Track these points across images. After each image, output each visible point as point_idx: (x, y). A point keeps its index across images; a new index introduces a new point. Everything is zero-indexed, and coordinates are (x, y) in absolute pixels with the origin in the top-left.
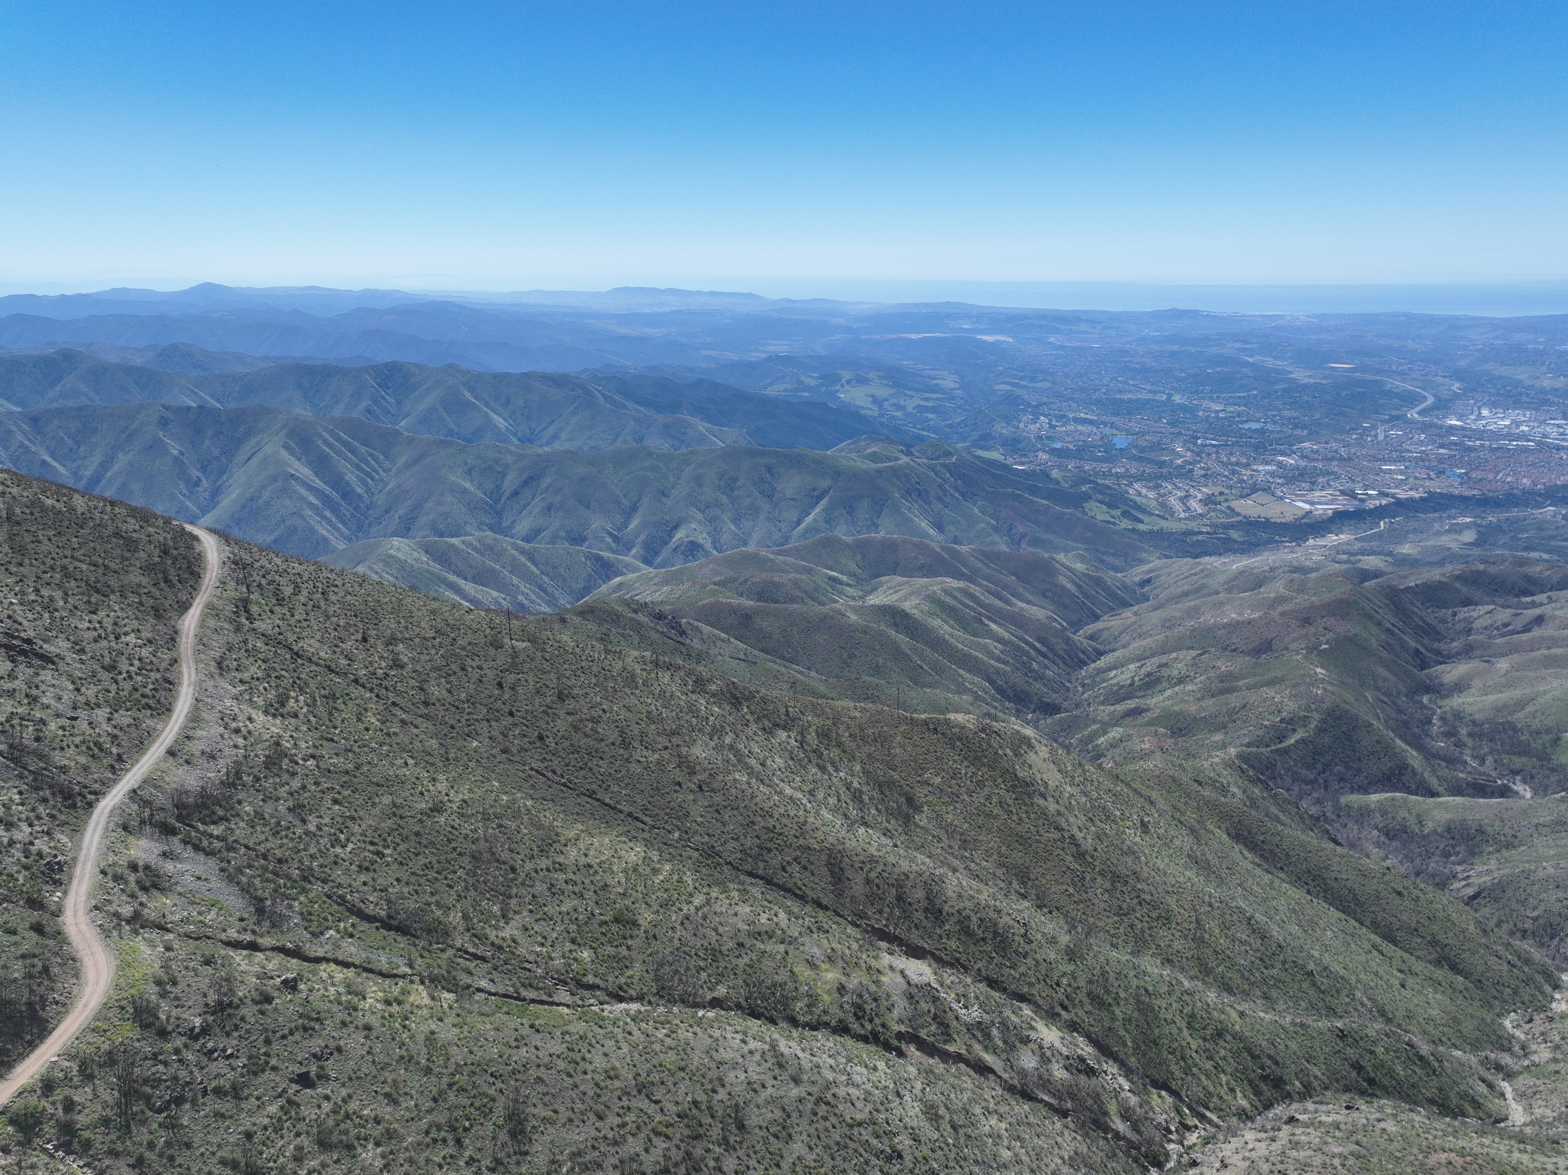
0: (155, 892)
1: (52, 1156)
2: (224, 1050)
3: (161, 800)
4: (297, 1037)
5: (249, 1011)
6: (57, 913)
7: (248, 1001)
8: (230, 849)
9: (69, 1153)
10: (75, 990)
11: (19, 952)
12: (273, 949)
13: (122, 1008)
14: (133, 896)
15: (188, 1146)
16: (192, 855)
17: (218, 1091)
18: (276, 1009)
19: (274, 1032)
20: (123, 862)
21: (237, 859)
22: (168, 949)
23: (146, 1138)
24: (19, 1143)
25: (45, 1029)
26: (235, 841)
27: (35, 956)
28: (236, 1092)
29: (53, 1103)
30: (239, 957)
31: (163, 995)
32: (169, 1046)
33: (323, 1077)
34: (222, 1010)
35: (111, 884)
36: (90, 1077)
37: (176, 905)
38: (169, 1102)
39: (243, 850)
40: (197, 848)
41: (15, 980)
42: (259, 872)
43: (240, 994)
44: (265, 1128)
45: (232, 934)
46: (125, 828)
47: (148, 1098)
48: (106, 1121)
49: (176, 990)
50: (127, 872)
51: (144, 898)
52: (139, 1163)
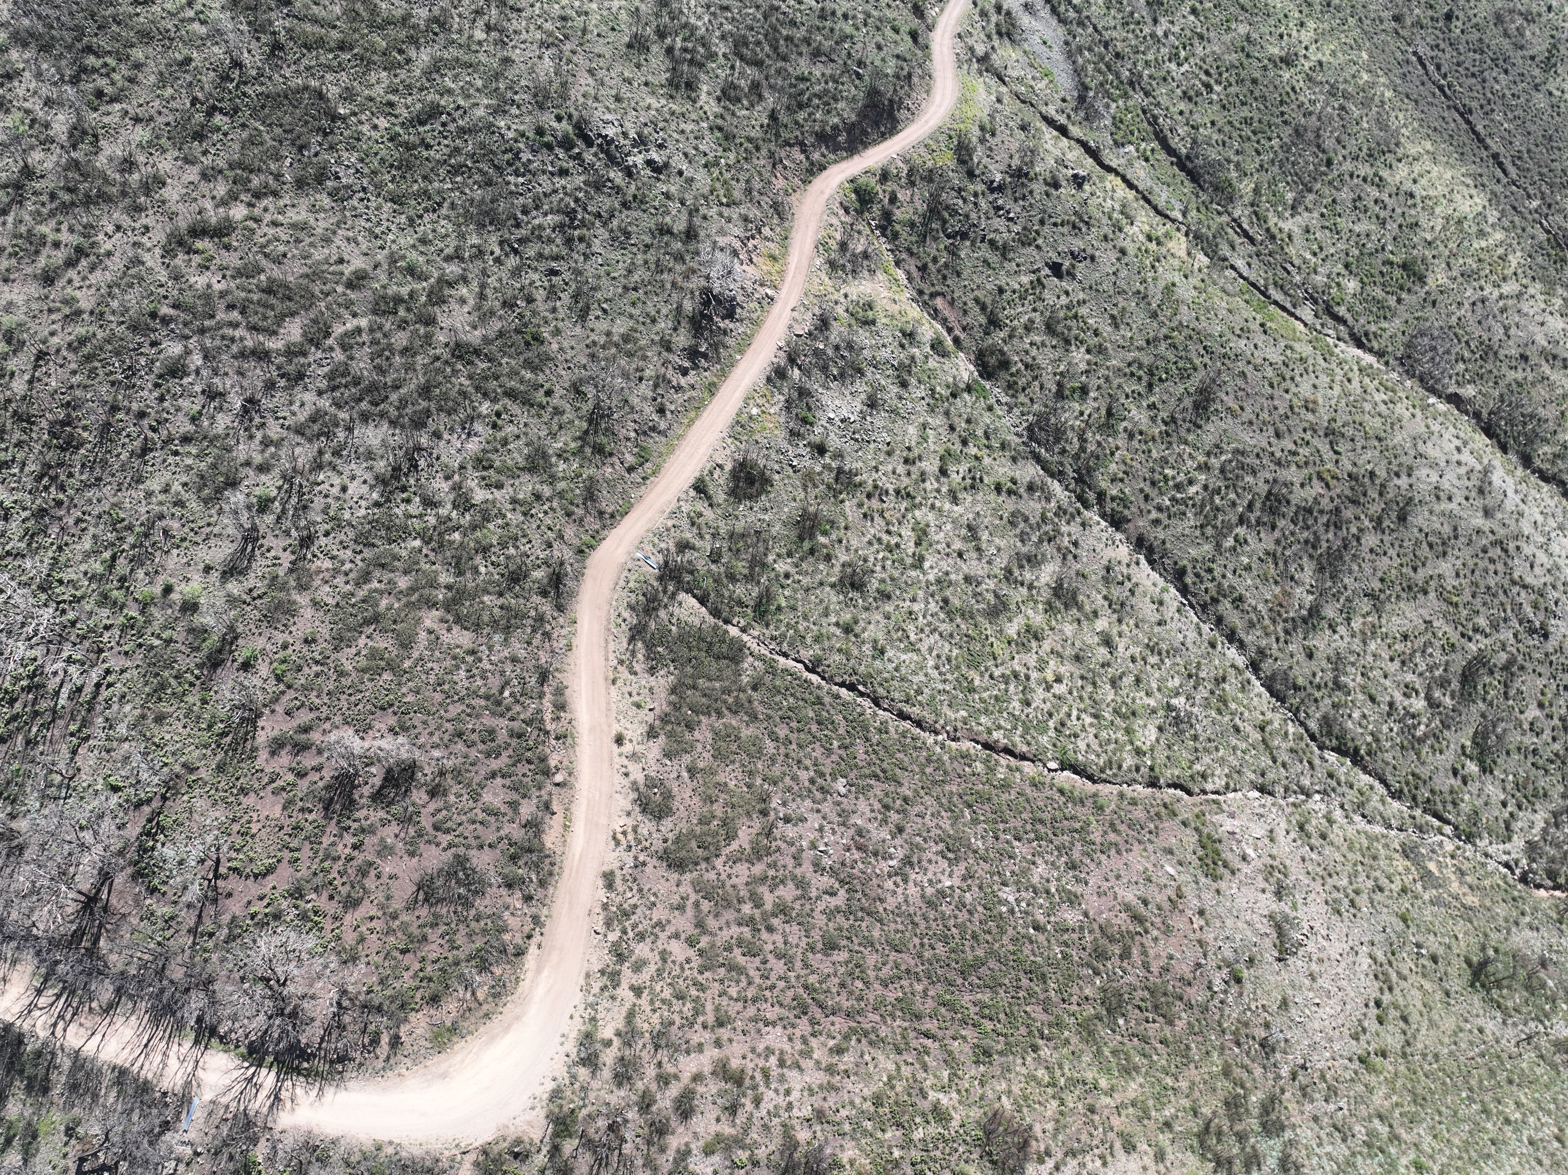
0: (1007, 41)
1: (872, 231)
2: (1008, 212)
4: (1065, 230)
5: (1038, 187)
6: (930, 28)
7: (1041, 178)
8: (1081, 24)
9: (884, 235)
10: (924, 104)
11: (896, 52)
12: (1078, 141)
13: (950, 137)
14: (989, 37)
15: (959, 274)
16: (1048, 16)
17: (992, 243)
18: (1059, 197)
19: (1050, 217)
21: (1084, 36)
22: (999, 101)
23: (934, 252)
24: (855, 210)
25: (895, 128)
26: (1087, 17)
27: (905, 60)
28: (1004, 251)
29: (884, 192)
30: (1049, 134)
31: (982, 141)
32: (971, 187)
33: (1071, 275)
34: (1019, 177)
35: (976, 17)
36: (912, 184)
37: (1017, 61)
38: (957, 233)
39: (1090, 30)
40: (1054, 10)
41: (887, 75)
42: (1095, 59)
43: (1038, 169)
44: (1014, 291)
45: (1051, 111)
47: (944, 222)
48: (912, 225)
49: (992, 141)
50: (992, 10)
51: (996, 43)
52: (923, 268)
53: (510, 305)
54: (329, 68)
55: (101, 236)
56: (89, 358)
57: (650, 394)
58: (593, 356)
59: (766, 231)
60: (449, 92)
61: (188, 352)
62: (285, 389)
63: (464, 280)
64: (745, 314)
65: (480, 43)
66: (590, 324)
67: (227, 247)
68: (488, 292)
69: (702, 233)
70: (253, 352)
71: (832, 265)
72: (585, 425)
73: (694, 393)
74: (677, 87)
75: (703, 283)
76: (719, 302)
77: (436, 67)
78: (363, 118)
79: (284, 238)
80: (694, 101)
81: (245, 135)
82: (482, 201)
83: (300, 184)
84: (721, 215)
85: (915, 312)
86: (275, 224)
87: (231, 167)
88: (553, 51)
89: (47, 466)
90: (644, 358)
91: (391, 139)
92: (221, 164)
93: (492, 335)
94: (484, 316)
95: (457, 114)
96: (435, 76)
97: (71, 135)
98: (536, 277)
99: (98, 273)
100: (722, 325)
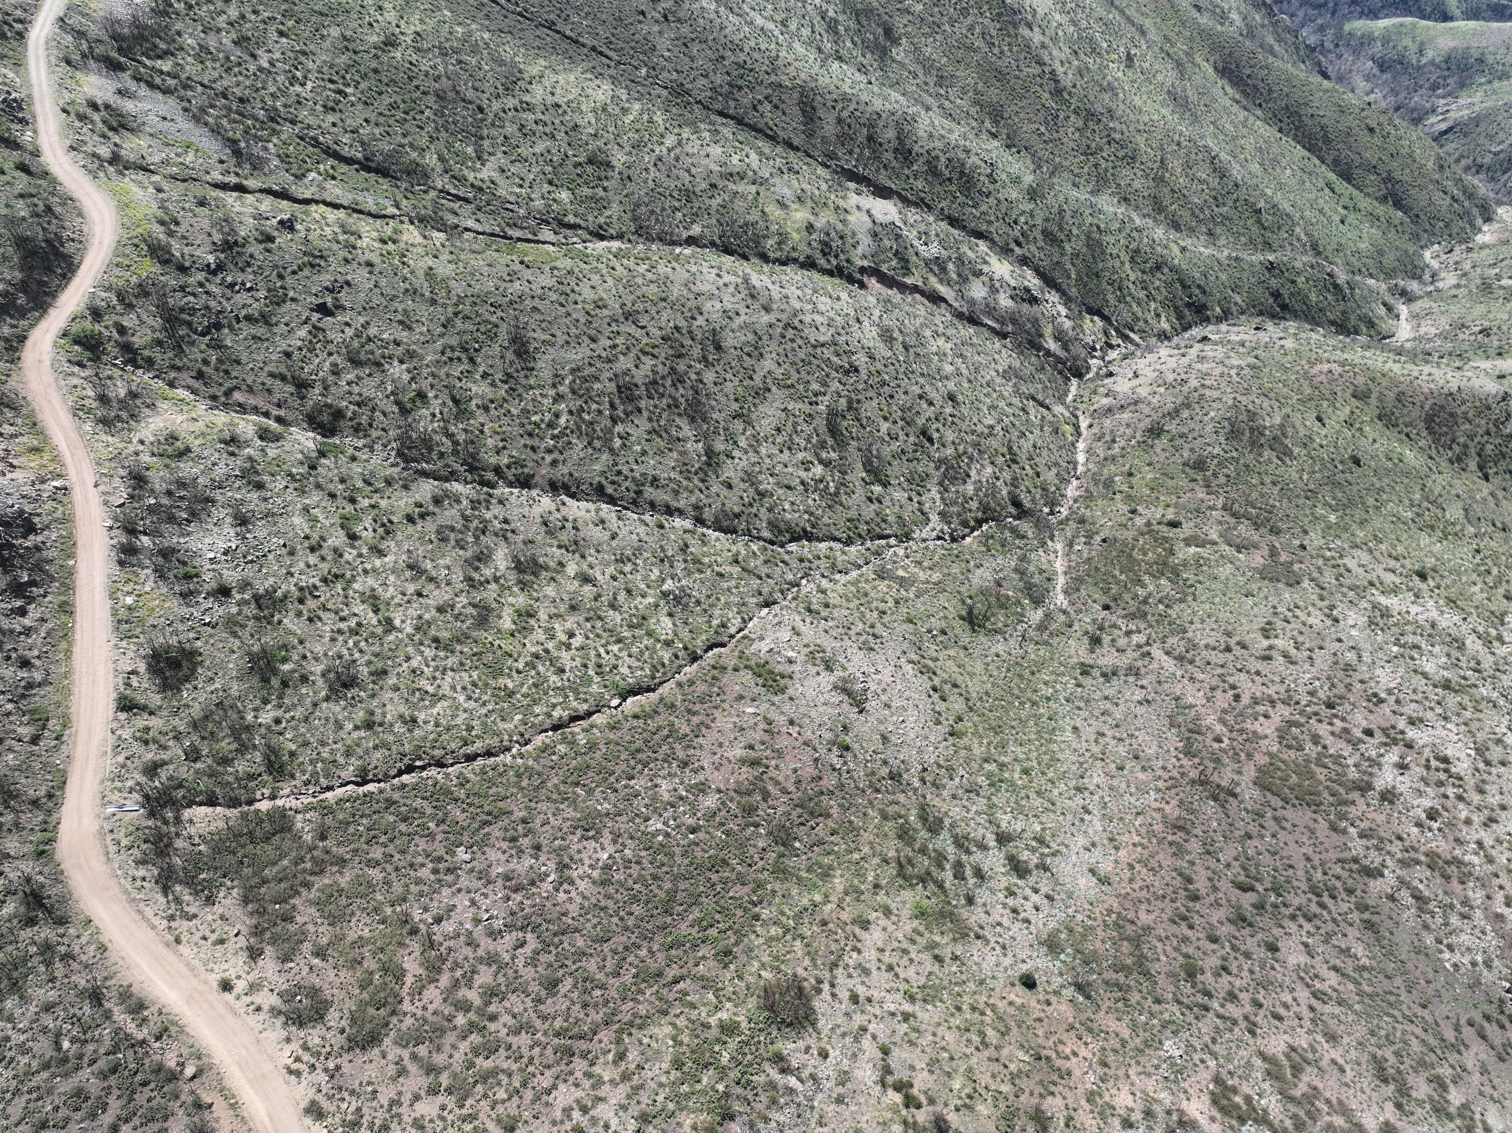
0: (125, 133)
1: (123, 369)
2: (243, 284)
3: (95, 31)
4: (306, 272)
5: (255, 248)
6: (36, 153)
7: (251, 240)
8: (186, 87)
9: (138, 367)
10: (85, 228)
11: (16, 192)
12: (261, 191)
13: (137, 246)
14: (104, 136)
15: (238, 363)
16: (149, 93)
17: (248, 318)
18: (280, 248)
19: (285, 268)
20: (80, 99)
21: (198, 97)
22: (159, 190)
23: (199, 356)
24: (90, 360)
25: (72, 264)
26: (188, 78)
27: (33, 196)
28: (265, 319)
29: (107, 327)
30: (230, 198)
31: (171, 234)
32: (191, 281)
33: (340, 307)
34: (230, 248)
35: (78, 124)
36: (131, 306)
37: (150, 146)
38: (208, 327)
39: (199, 89)
40: (151, 85)
41: (24, 219)
42: (224, 112)
43: (243, 234)
44: (300, 349)
45: (216, 176)
46: (68, 62)
47: (189, 324)
48: (159, 343)
49: (182, 230)
50: (89, 111)
51: (117, 139)
52: (200, 375)
64: (46, 519)
71: (105, 422)
73: (49, 625)
76: (7, 524)
85: (221, 418)
100: (28, 544)
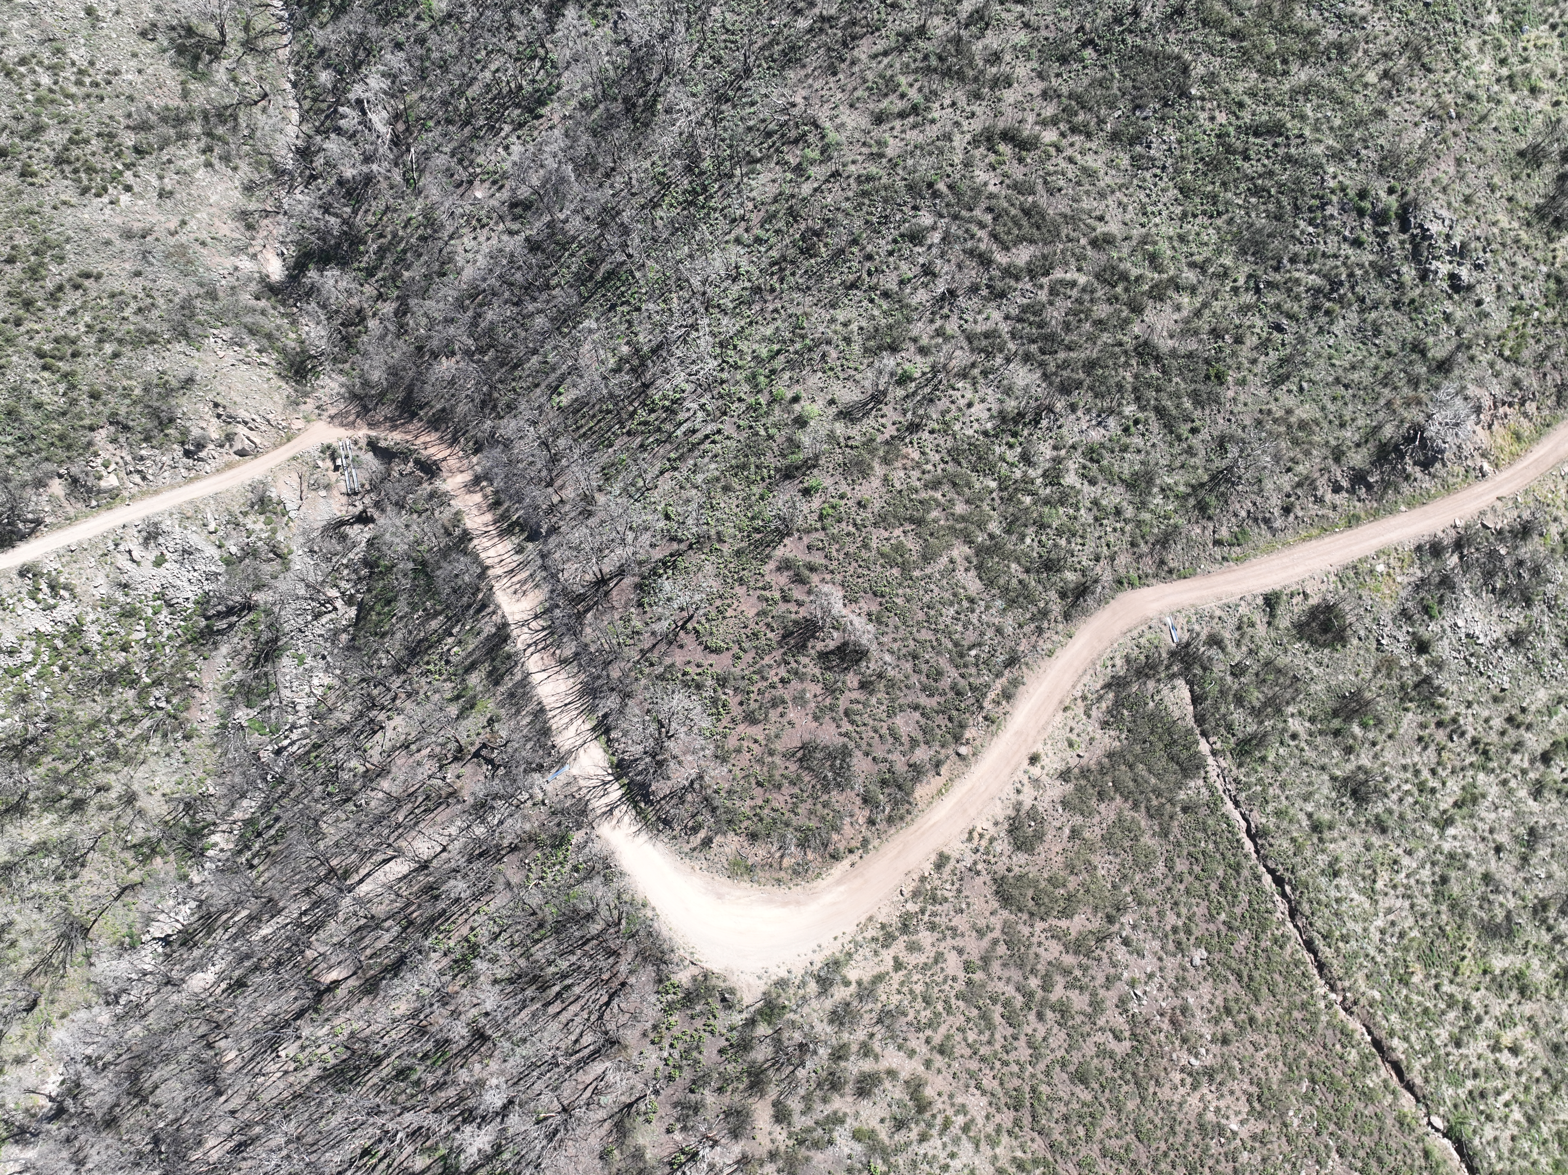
53: (1216, 333)
54: (1210, 50)
55: (937, 105)
56: (864, 194)
57: (1288, 488)
58: (1259, 423)
59: (1530, 407)
60: (1303, 118)
61: (934, 228)
62: (984, 298)
63: (1193, 290)
64: (1443, 473)
65: (1366, 86)
66: (1278, 393)
67: (1021, 160)
68: (1207, 313)
69: (1457, 372)
70: (980, 255)
72: (1206, 478)
73: (1331, 514)
74: (1542, 218)
75: (1421, 418)
76: (1423, 445)
77: (1306, 91)
78: (1208, 105)
79: (1070, 175)
80: (1551, 240)
81: (1100, 75)
82: (1260, 231)
83: (1115, 137)
84: (1492, 365)
86: (1071, 160)
87: (1070, 97)
88: (1436, 124)
89: (784, 258)
90: (1307, 453)
91: (1218, 136)
92: (1065, 90)
93: (1182, 351)
94: (1188, 331)
95: (1294, 142)
96: (1301, 98)
97: (971, 15)
98: (1259, 322)
99: (915, 132)
100: (1409, 469)
